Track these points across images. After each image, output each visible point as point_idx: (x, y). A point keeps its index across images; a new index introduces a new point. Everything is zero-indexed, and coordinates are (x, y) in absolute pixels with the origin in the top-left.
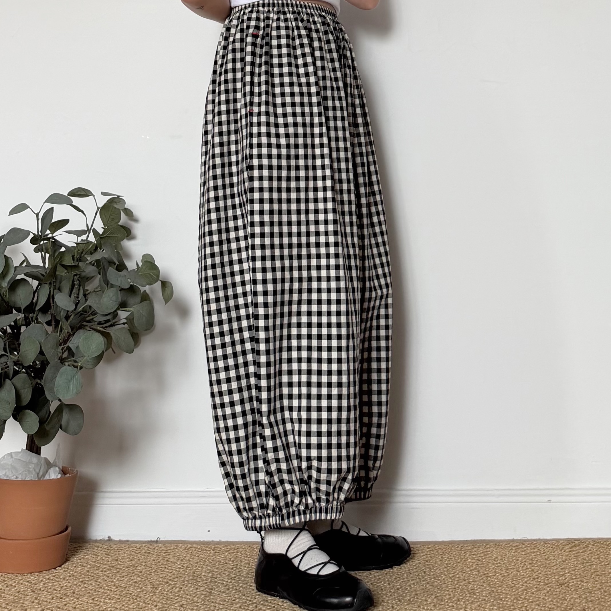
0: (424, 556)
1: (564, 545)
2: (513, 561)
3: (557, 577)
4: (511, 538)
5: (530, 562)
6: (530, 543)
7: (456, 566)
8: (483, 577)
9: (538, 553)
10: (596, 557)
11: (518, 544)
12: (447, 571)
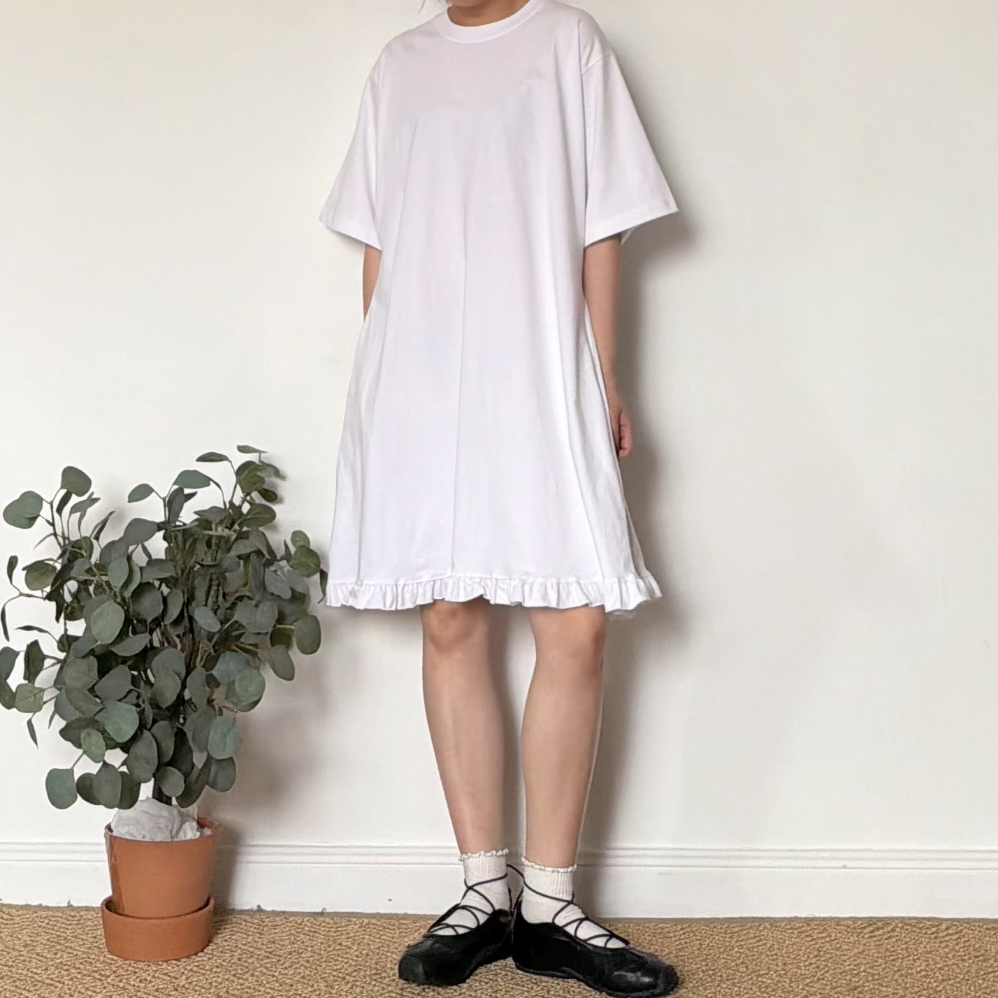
0: (676, 941)
1: (862, 928)
2: (793, 951)
3: (848, 978)
4: (793, 915)
5: (816, 953)
6: (818, 923)
7: (719, 957)
8: (753, 975)
9: (828, 940)
10: (904, 946)
11: (801, 925)
12: (707, 965)
